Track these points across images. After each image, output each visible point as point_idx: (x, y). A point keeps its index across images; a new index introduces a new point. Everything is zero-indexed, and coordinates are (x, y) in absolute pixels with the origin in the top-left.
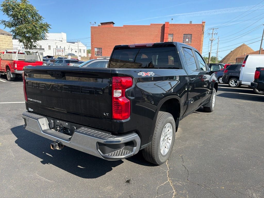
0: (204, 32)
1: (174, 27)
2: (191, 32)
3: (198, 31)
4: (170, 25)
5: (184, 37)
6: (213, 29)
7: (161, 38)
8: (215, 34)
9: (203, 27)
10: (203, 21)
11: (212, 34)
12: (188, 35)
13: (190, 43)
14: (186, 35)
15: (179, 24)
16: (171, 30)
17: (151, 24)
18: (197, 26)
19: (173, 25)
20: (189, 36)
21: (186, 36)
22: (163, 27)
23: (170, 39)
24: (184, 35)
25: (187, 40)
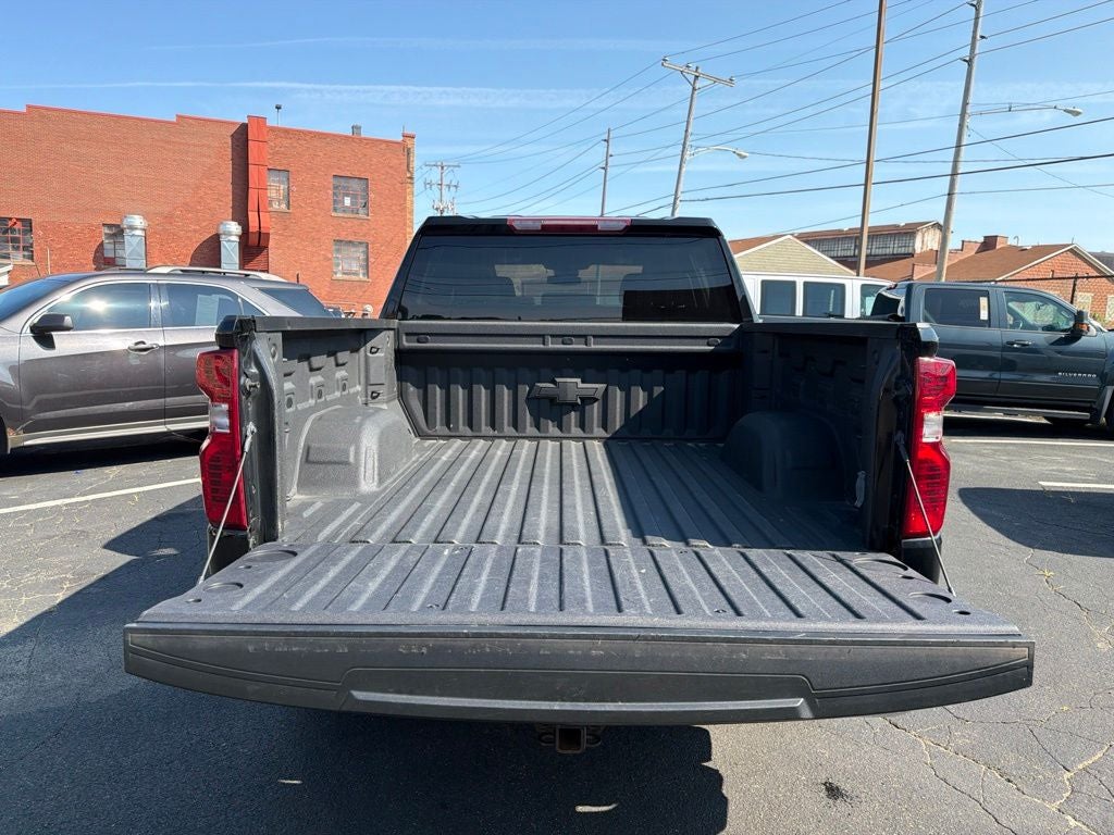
0: (416, 176)
1: (289, 141)
2: (362, 169)
3: (391, 167)
4: (273, 129)
5: (336, 187)
6: (442, 168)
7: (232, 184)
8: (449, 186)
9: (408, 154)
10: (406, 132)
11: (441, 185)
12: (351, 181)
13: (362, 214)
14: (342, 180)
15: (310, 133)
16: (277, 152)
17: (179, 117)
18: (383, 146)
19: (287, 131)
20: (355, 186)
21: (343, 182)
22: (242, 137)
23: (275, 189)
24: (336, 182)
25: (347, 201)
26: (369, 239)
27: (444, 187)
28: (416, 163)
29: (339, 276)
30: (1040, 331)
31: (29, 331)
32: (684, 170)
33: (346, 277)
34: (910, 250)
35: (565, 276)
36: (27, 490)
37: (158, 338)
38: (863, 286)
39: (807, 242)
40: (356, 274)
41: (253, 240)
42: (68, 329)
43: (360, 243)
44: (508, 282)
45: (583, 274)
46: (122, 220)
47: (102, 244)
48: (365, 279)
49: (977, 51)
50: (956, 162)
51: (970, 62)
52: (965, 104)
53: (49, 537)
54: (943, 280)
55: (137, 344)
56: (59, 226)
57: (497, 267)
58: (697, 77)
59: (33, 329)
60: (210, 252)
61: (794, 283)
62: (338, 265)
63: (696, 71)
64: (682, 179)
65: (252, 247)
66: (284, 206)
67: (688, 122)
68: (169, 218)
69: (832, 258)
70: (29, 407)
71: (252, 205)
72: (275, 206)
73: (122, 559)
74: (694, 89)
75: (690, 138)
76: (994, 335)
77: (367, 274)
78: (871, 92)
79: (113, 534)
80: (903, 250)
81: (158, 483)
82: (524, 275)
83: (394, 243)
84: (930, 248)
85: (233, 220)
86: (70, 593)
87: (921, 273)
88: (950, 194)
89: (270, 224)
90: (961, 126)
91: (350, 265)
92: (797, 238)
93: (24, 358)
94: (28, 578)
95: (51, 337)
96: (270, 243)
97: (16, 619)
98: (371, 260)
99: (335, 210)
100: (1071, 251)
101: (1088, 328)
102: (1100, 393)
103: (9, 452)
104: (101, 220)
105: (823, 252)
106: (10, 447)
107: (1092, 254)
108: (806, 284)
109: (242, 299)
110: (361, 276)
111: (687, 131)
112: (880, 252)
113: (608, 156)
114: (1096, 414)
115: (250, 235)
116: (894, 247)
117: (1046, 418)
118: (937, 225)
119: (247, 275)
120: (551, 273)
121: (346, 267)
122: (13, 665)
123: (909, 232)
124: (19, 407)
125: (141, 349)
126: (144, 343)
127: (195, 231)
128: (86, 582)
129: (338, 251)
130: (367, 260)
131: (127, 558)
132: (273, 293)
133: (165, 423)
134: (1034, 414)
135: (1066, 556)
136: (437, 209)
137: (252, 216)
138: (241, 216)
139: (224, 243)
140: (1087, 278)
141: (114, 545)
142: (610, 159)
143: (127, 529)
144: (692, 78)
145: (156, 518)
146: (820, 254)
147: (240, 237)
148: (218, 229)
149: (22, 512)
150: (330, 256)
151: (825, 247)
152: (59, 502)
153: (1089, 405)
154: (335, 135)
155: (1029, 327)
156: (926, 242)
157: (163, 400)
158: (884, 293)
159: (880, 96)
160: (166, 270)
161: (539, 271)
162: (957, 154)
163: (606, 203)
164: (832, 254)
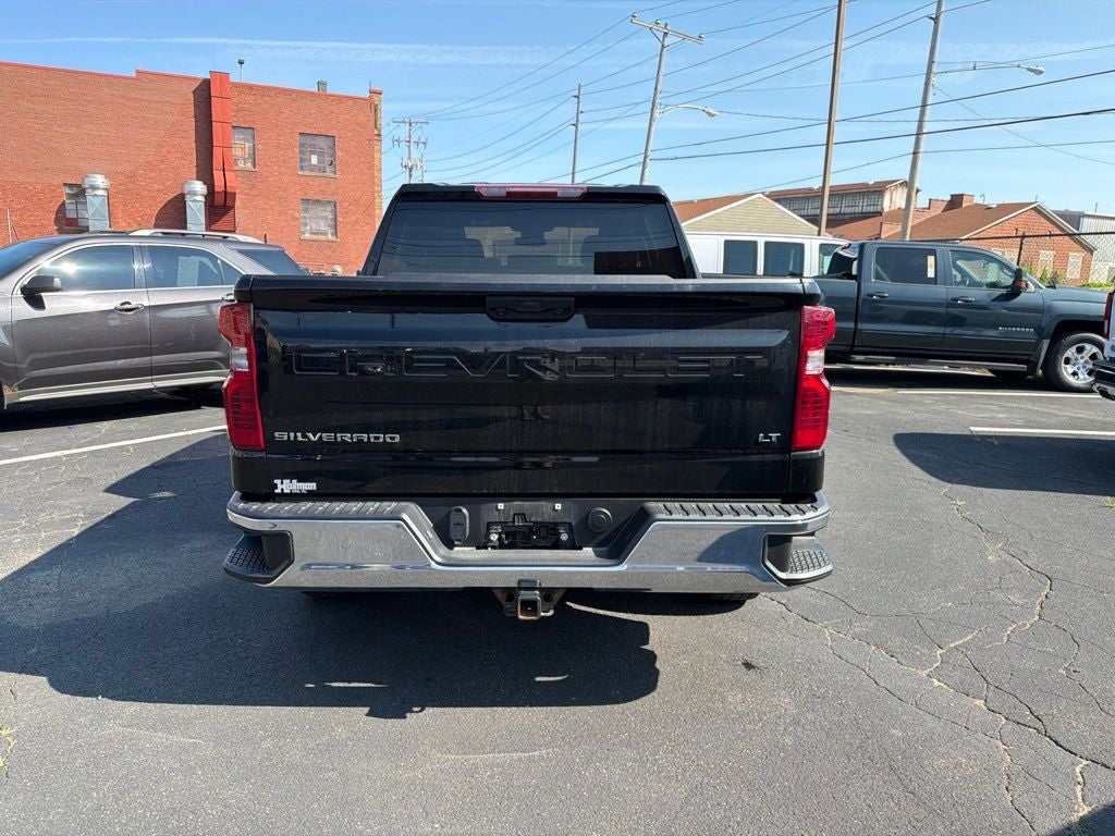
0: (383, 133)
1: (253, 98)
2: (328, 126)
3: (358, 124)
4: (236, 85)
5: (302, 145)
6: (410, 124)
7: (196, 141)
8: (417, 143)
9: (375, 111)
10: (374, 88)
11: (409, 142)
12: (317, 138)
13: (329, 172)
14: (308, 137)
15: (275, 89)
16: (241, 109)
17: (138, 72)
18: (350, 102)
19: (250, 87)
20: (322, 143)
21: (309, 140)
22: (204, 93)
23: (240, 147)
24: (303, 140)
25: (314, 159)
26: (338, 198)
27: (412, 144)
28: (384, 121)
29: (307, 236)
30: (985, 288)
31: (19, 292)
32: (653, 128)
33: (314, 237)
34: (879, 209)
35: (531, 238)
36: (25, 442)
37: (143, 299)
38: (822, 246)
39: (777, 201)
40: (324, 233)
41: (219, 200)
42: (58, 290)
43: (328, 202)
44: (477, 244)
45: (547, 236)
46: (83, 180)
47: (63, 204)
48: (334, 239)
49: (943, 9)
50: (921, 121)
51: (936, 20)
52: (931, 62)
53: (56, 484)
54: (908, 239)
55: (122, 304)
56: (18, 186)
57: (467, 229)
58: (666, 34)
59: (24, 290)
60: (174, 214)
61: (755, 243)
62: (306, 225)
63: (666, 28)
64: (652, 137)
65: (219, 207)
66: (249, 165)
67: (657, 79)
68: (132, 177)
69: (801, 216)
70: (24, 366)
71: (217, 163)
72: (241, 165)
73: (124, 501)
74: (663, 46)
75: (659, 96)
76: (940, 292)
77: (336, 233)
78: (833, 51)
79: (114, 480)
80: (871, 209)
81: (149, 436)
82: (492, 237)
83: (362, 202)
84: (898, 206)
85: (198, 179)
86: (83, 528)
87: (889, 231)
88: (915, 153)
89: (234, 183)
90: (927, 84)
91: (318, 224)
92: (768, 196)
93: (15, 318)
94: (43, 517)
95: (41, 298)
96: (237, 203)
97: (39, 550)
98: (340, 219)
99: (302, 168)
100: (1035, 209)
101: (1027, 285)
102: (1037, 346)
103: (5, 407)
104: (60, 180)
105: (793, 211)
106: (6, 403)
107: (1055, 212)
108: (767, 244)
109: (222, 261)
110: (330, 236)
111: (656, 89)
112: (850, 210)
113: (579, 112)
114: (1033, 366)
115: (216, 195)
116: (863, 206)
117: (991, 371)
118: (904, 184)
119: (225, 237)
120: (518, 235)
121: (314, 226)
122: (45, 586)
123: (878, 190)
124: (14, 365)
125: (125, 309)
126: (129, 303)
127: (159, 191)
128: (97, 520)
129: (306, 210)
130: (335, 219)
131: (132, 500)
132: (251, 254)
133: (152, 380)
134: (979, 367)
135: (979, 489)
136: (405, 167)
137: (218, 175)
138: (206, 174)
139: (189, 203)
140: (1050, 236)
141: (115, 489)
142: (581, 116)
143: (126, 475)
144: (661, 36)
145: (153, 466)
146: (790, 213)
147: (205, 197)
148: (182, 189)
149: (26, 462)
150: (297, 215)
151: (796, 206)
152: (58, 453)
153: (1026, 358)
154: (300, 92)
155: (974, 284)
156: (893, 201)
157: (149, 358)
158: (841, 252)
159: (842, 55)
160: (147, 233)
161: (507, 233)
162: (922, 114)
163: (577, 161)
164: (802, 212)
